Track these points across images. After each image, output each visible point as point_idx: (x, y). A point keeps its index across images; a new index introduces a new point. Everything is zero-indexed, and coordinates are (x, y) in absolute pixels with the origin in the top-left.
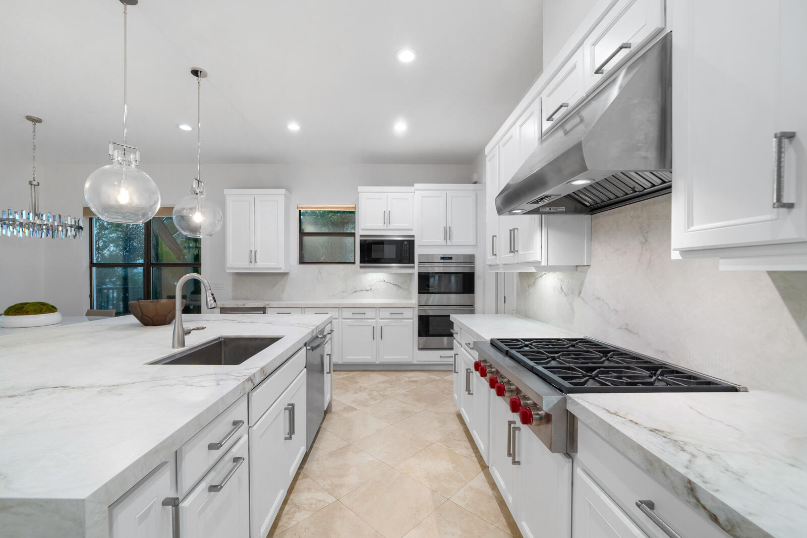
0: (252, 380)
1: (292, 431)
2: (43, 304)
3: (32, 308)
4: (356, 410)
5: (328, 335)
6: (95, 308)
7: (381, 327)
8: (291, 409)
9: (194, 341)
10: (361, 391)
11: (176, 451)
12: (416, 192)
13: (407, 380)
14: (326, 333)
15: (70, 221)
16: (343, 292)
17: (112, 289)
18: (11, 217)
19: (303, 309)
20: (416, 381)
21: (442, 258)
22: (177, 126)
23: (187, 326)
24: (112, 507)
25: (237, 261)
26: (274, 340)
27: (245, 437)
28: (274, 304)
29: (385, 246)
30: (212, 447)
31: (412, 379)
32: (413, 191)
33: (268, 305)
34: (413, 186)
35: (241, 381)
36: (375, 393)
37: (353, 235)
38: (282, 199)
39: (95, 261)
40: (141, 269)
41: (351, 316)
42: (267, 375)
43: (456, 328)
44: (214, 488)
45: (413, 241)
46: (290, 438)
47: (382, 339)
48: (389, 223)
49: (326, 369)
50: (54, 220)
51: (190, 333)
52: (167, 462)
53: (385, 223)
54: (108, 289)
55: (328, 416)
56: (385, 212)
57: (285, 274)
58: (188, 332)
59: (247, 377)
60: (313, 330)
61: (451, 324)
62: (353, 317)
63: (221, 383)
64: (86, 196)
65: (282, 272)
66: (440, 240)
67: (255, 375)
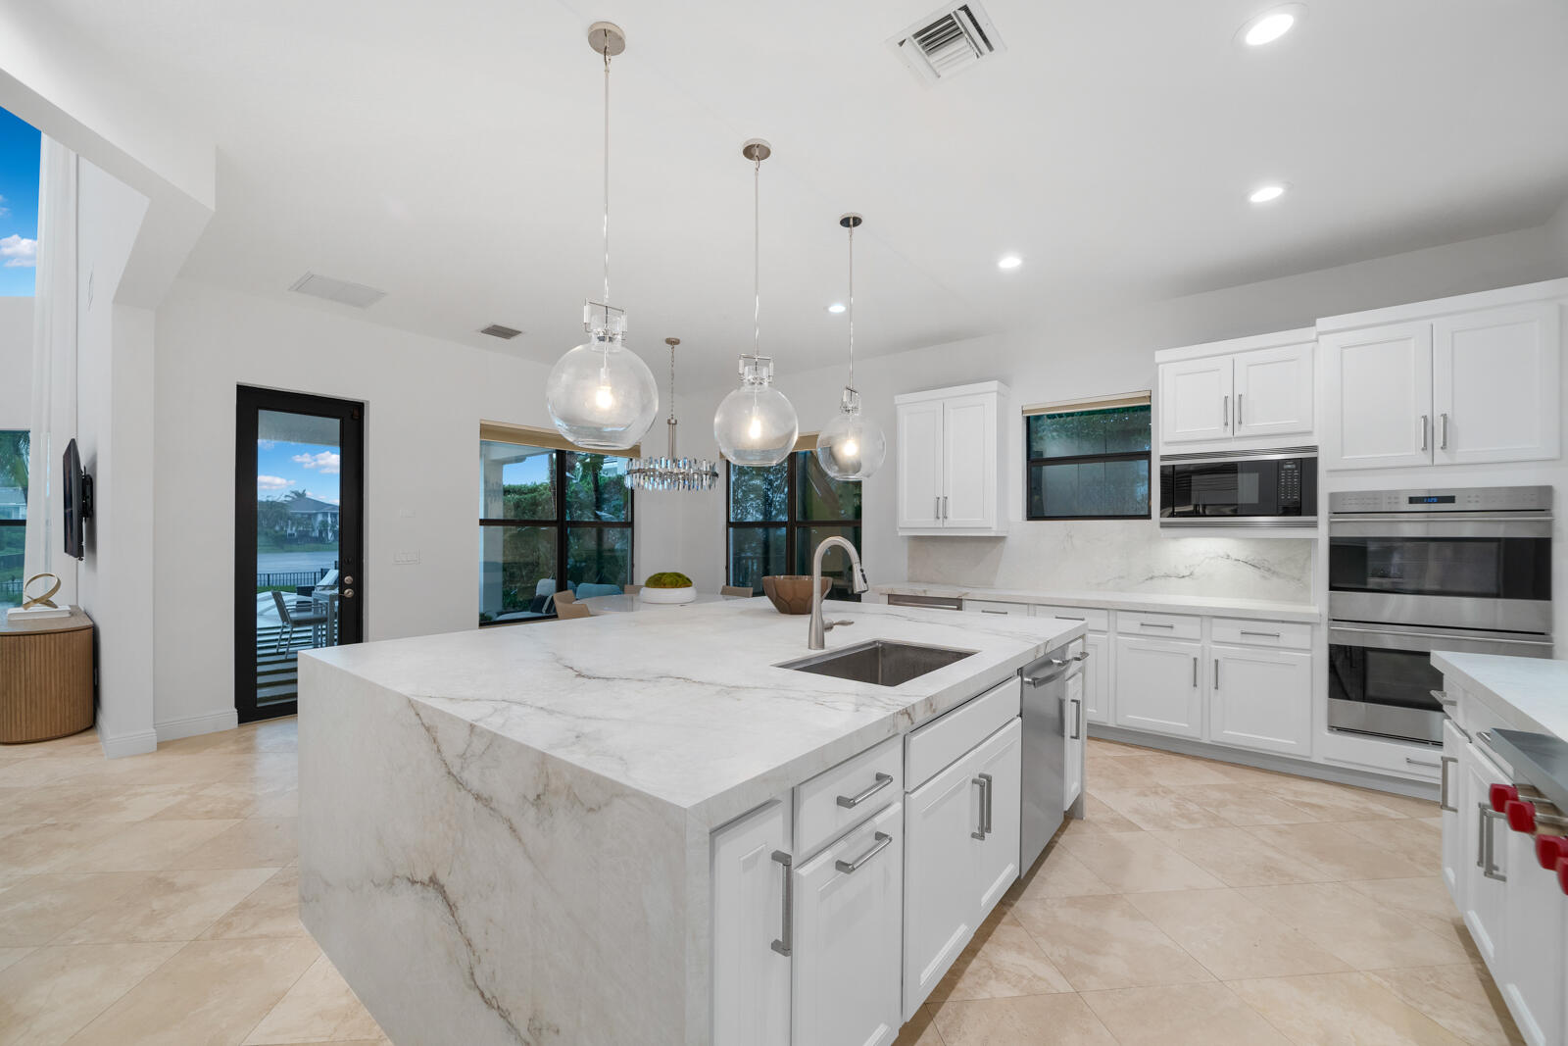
0: (909, 715)
1: (985, 827)
2: (679, 575)
3: (668, 580)
4: (1140, 829)
5: (1075, 662)
6: (731, 584)
7: (1217, 661)
8: (985, 785)
9: (839, 641)
10: (1156, 793)
11: (793, 789)
12: (1321, 337)
13: (1290, 797)
14: (1069, 656)
15: (704, 467)
16: (1122, 577)
17: (752, 558)
18: (652, 467)
19: (1032, 606)
20: (1320, 807)
21: (1412, 500)
22: (826, 308)
23: (829, 618)
24: (716, 832)
25: (915, 517)
26: (960, 655)
27: (897, 807)
28: (978, 594)
29: (1240, 475)
30: (843, 802)
31: (1306, 799)
32: (1314, 337)
33: (966, 594)
34: (1314, 325)
35: (891, 713)
36: (1193, 807)
37: (1147, 455)
38: (992, 401)
39: (732, 520)
40: (784, 530)
41: (1137, 629)
42: (937, 714)
43: (1450, 690)
44: (841, 866)
45: (1314, 461)
46: (982, 837)
47: (1217, 688)
48: (1240, 423)
49: (1070, 728)
50: (690, 467)
51: (832, 628)
52: (778, 802)
53: (1226, 424)
54: (747, 558)
55: (1073, 825)
56: (1226, 398)
57: (998, 540)
58: (830, 628)
59: (900, 708)
60: (1038, 646)
61: (1437, 679)
62: (1142, 632)
63: (861, 708)
64: (716, 433)
65: (993, 534)
66: (1413, 453)
67: (916, 707)
